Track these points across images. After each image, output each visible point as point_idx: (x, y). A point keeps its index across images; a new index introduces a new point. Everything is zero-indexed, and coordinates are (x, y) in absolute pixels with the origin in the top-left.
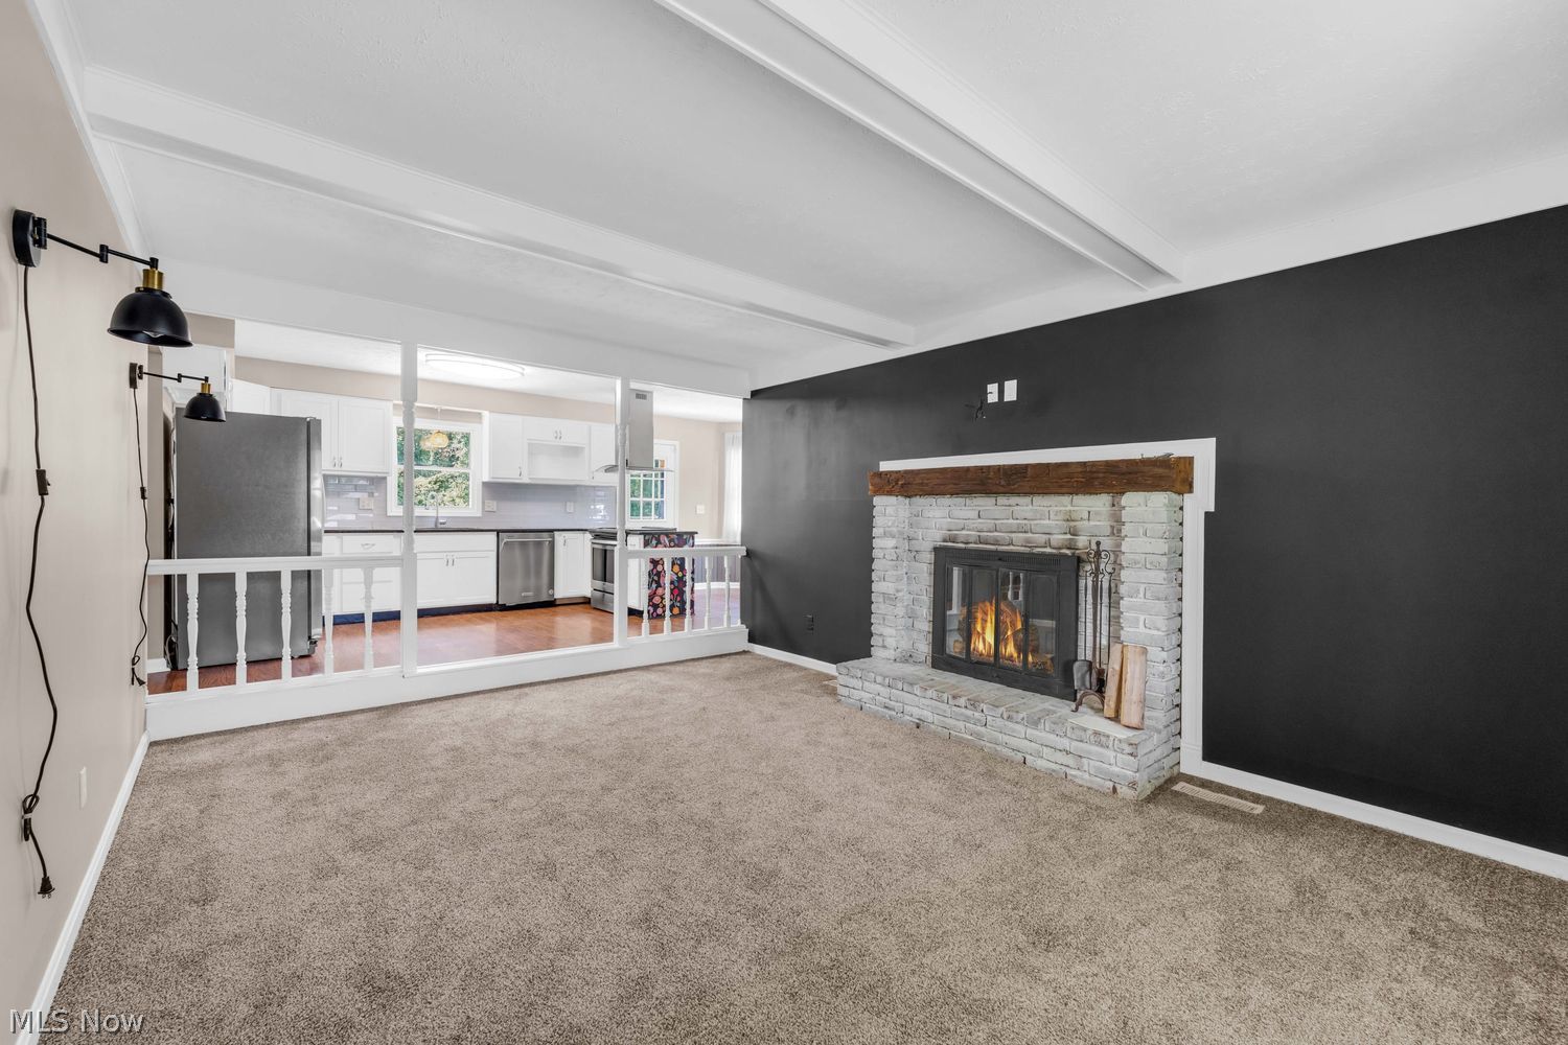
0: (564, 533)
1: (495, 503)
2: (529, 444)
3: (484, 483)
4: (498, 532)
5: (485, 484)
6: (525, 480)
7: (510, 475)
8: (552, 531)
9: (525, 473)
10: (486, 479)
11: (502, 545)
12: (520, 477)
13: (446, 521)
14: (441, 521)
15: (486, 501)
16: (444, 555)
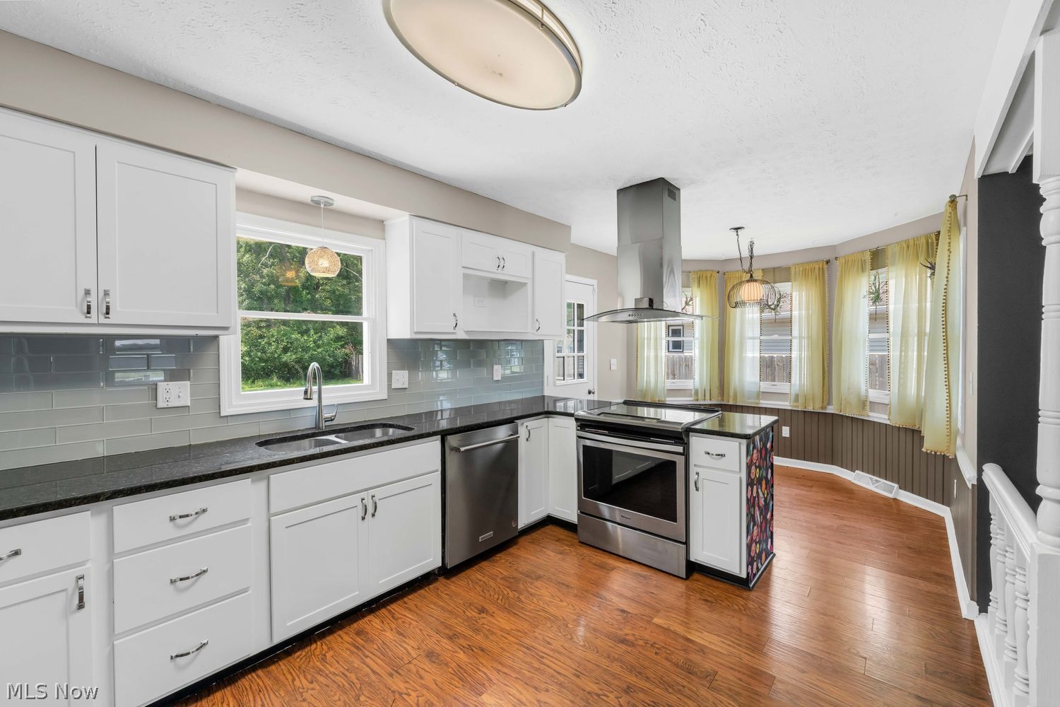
0: (527, 422)
1: (406, 372)
2: (464, 275)
3: (389, 340)
4: (441, 435)
5: (391, 343)
6: (460, 334)
12: (455, 331)
13: (334, 414)
14: (327, 415)
15: (393, 371)
16: (355, 500)
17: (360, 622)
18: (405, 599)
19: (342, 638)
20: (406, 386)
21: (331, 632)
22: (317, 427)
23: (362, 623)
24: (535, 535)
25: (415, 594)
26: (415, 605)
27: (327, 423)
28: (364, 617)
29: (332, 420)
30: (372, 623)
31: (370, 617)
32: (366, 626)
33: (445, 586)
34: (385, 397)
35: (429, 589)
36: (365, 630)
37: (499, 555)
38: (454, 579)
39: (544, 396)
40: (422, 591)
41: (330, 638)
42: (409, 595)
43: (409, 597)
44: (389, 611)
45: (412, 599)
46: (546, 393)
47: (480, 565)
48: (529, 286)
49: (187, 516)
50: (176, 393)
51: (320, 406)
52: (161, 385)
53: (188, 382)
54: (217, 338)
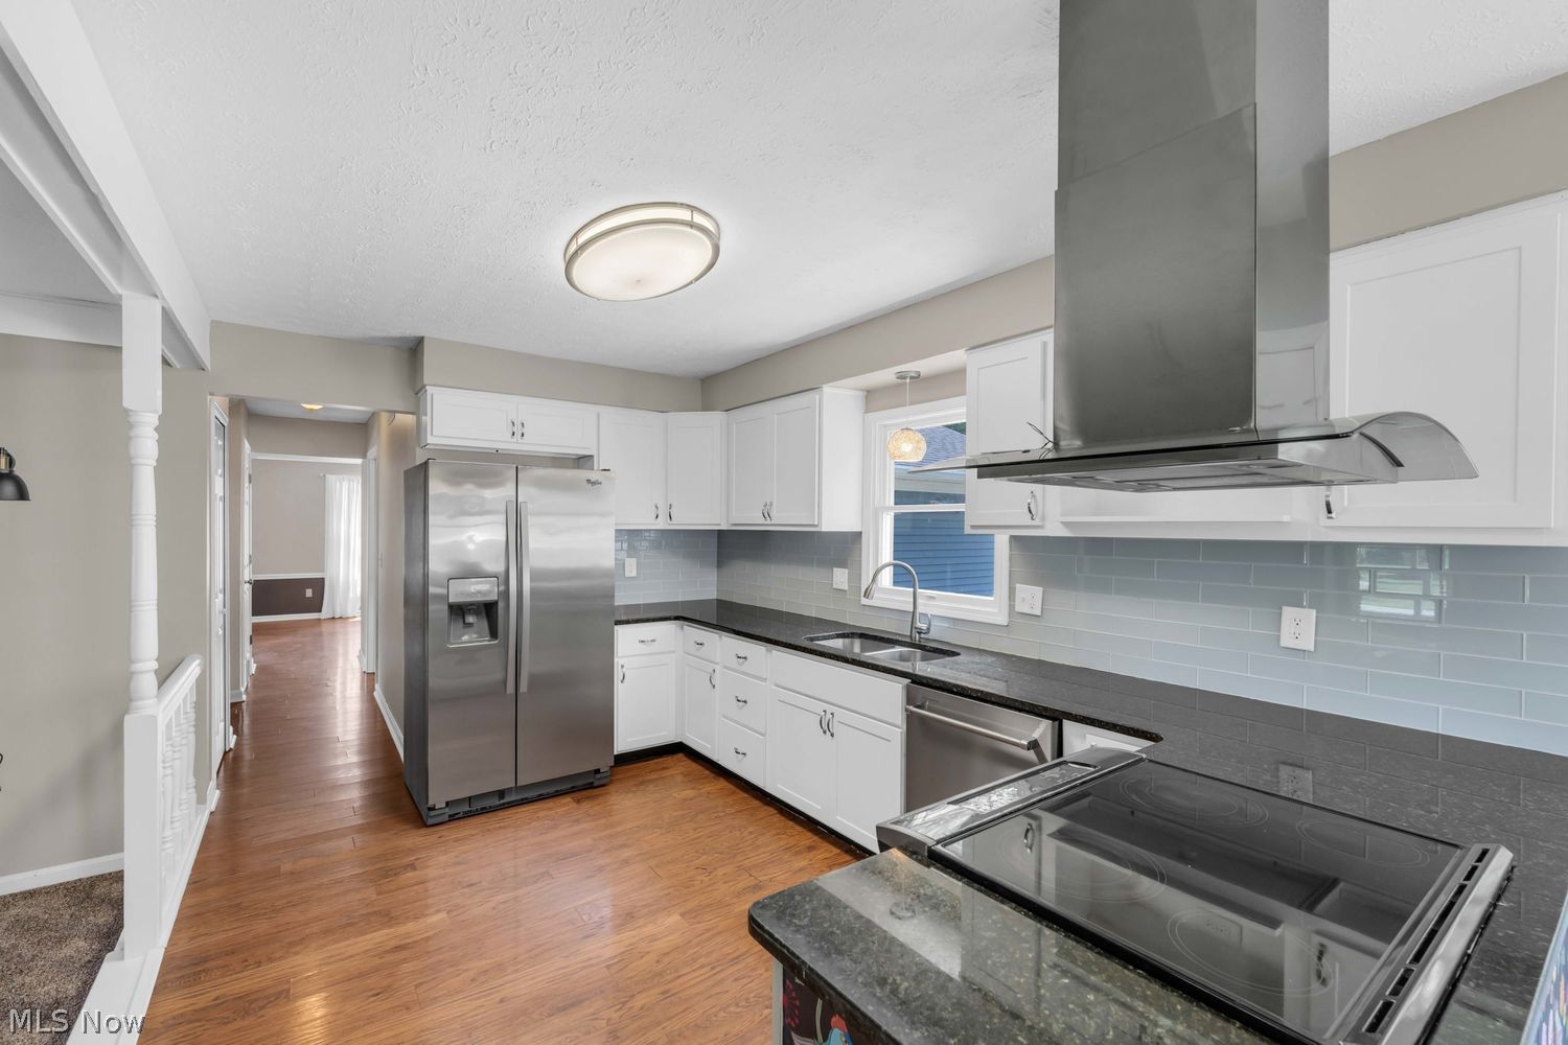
6: (1053, 528)
9: (1052, 508)
12: (1035, 522)
13: (927, 625)
14: (919, 625)
15: (1018, 585)
16: (819, 707)
20: (1038, 612)
22: (911, 636)
29: (926, 633)
32: (822, 850)
34: (1005, 622)
36: (816, 850)
49: (741, 658)
50: (840, 577)
51: (914, 613)
52: (835, 569)
53: (846, 571)
54: (861, 533)
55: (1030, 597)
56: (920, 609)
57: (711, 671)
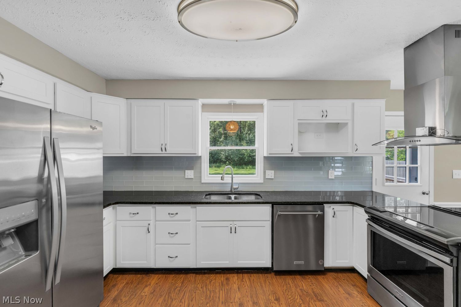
0: (333, 206)
1: (273, 172)
2: (299, 124)
3: (264, 157)
4: (273, 204)
5: (266, 158)
6: (296, 154)
7: (284, 151)
8: (322, 204)
9: (296, 149)
10: (266, 155)
11: (276, 218)
12: (292, 153)
13: (237, 187)
14: (234, 187)
15: (266, 171)
16: (227, 224)
17: (231, 275)
18: (252, 275)
19: (221, 278)
20: (273, 178)
21: (220, 273)
22: (231, 191)
23: (230, 276)
24: (340, 275)
25: (257, 275)
26: (254, 279)
27: (235, 190)
28: (233, 273)
29: (237, 189)
30: (234, 278)
31: (235, 275)
32: (231, 278)
33: (272, 278)
34: (263, 182)
35: (264, 275)
36: (230, 279)
37: (310, 276)
38: (278, 277)
39: (372, 192)
40: (261, 275)
41: (218, 275)
42: (255, 274)
43: (254, 275)
44: (243, 276)
45: (254, 276)
46: (374, 190)
47: (296, 276)
48: (350, 125)
49: (173, 214)
50: (190, 174)
51: (232, 183)
52: (186, 171)
53: (193, 171)
54: (201, 156)
55: (270, 174)
56: (234, 181)
57: (147, 225)
